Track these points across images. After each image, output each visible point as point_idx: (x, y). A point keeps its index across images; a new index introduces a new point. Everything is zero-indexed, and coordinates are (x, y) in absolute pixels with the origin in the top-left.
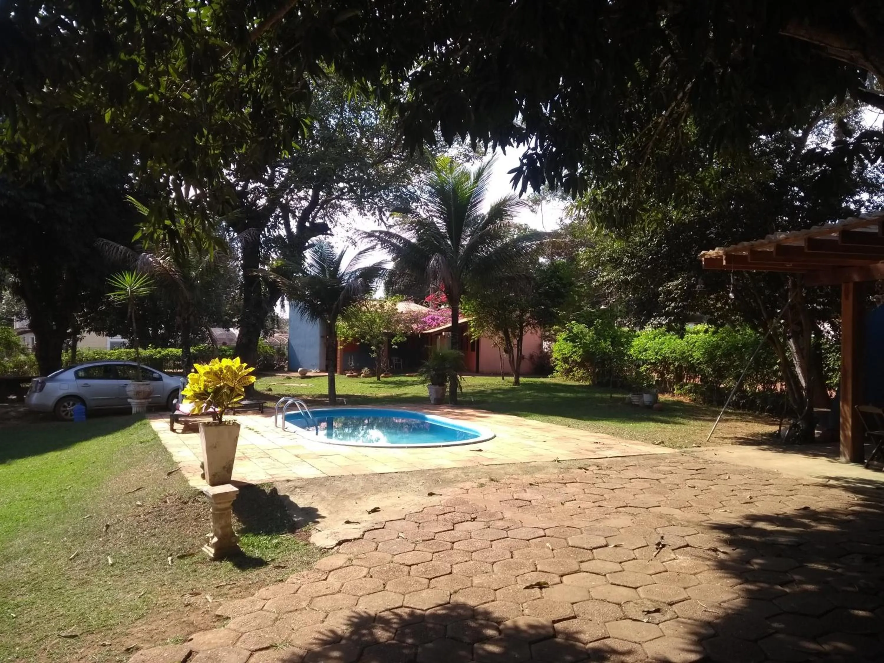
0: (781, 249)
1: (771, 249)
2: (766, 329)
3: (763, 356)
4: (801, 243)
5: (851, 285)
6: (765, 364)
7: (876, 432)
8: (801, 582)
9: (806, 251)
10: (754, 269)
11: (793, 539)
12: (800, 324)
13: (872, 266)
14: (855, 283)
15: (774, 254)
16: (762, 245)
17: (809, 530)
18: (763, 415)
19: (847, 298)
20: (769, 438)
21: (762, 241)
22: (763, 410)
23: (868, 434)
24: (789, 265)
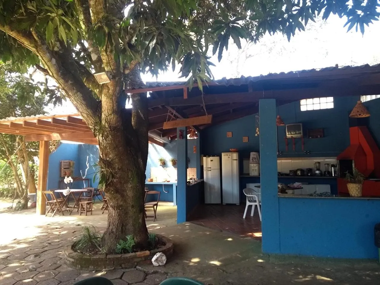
0: (13, 125)
1: (9, 124)
2: (8, 159)
3: (8, 172)
4: (22, 123)
5: (43, 142)
6: (9, 175)
7: (50, 202)
8: (5, 274)
9: (23, 126)
10: (4, 132)
11: (6, 255)
12: (23, 157)
13: (51, 135)
14: (45, 141)
15: (10, 126)
16: (4, 121)
17: (14, 249)
18: (7, 199)
19: (42, 146)
20: (7, 209)
21: (5, 120)
22: (7, 196)
23: (47, 202)
24: (18, 132)
